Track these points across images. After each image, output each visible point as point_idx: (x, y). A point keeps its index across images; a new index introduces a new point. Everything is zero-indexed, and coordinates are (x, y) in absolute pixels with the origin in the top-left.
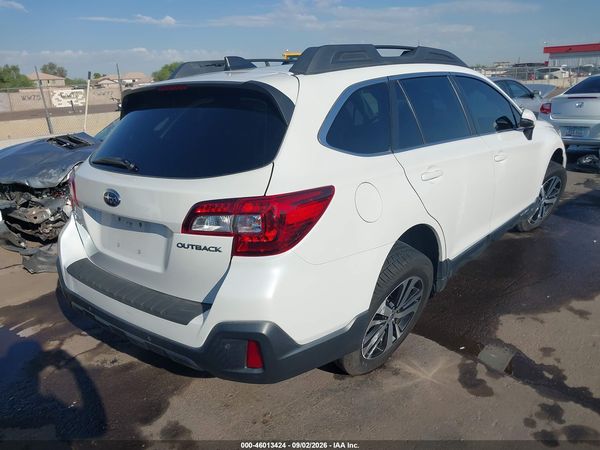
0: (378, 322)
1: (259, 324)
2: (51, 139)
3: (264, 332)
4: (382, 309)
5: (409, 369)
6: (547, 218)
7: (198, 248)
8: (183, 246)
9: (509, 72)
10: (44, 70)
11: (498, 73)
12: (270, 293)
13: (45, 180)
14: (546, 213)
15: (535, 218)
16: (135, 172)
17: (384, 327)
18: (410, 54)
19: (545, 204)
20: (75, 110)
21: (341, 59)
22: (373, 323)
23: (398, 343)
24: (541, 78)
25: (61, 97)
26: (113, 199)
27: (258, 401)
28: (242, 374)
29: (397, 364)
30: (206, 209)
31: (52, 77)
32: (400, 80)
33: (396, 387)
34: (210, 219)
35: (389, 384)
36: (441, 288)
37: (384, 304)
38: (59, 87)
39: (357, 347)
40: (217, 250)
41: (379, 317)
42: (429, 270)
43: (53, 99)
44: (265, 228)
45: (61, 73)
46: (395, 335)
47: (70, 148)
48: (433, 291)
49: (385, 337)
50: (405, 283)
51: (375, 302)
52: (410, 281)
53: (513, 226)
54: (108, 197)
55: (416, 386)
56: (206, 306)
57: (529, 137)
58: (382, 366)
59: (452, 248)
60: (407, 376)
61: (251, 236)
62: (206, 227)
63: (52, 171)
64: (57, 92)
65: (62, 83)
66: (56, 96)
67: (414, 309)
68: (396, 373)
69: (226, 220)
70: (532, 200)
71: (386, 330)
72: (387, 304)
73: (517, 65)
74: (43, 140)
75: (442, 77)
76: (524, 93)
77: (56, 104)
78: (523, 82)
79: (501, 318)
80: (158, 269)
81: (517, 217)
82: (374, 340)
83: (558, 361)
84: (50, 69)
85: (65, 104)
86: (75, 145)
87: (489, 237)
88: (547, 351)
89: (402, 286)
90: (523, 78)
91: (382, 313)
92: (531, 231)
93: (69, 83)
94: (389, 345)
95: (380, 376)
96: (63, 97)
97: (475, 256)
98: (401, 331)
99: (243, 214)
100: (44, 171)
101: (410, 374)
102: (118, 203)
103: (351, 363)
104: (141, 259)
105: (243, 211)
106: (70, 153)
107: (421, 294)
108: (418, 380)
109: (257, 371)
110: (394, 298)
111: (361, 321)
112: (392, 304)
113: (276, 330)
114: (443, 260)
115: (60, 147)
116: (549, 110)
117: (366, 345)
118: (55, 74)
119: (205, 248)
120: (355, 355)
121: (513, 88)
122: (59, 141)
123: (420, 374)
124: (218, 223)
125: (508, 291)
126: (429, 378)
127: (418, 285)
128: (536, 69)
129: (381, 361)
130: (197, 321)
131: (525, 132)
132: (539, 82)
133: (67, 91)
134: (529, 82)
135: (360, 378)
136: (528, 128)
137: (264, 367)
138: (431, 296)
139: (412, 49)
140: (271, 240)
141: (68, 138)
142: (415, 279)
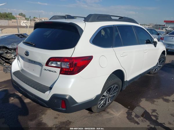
0: (104, 97)
1: (66, 95)
2: (16, 35)
3: (67, 98)
4: (105, 94)
5: (112, 112)
6: (159, 71)
7: (50, 71)
8: (46, 70)
9: (153, 27)
10: (19, 15)
11: (150, 27)
12: (70, 86)
13: (13, 46)
14: (159, 69)
15: (155, 70)
16: (35, 46)
17: (105, 99)
18: (121, 19)
19: (159, 66)
20: (26, 27)
21: (99, 18)
22: (101, 98)
23: (109, 104)
24: (162, 29)
25: (23, 23)
26: (27, 54)
27: (65, 117)
28: (59, 110)
29: (108, 110)
30: (53, 59)
31: (21, 17)
32: (117, 26)
33: (107, 117)
34: (54, 62)
35: (105, 116)
36: (124, 88)
37: (105, 92)
38: (23, 20)
39: (96, 104)
40: (55, 72)
41: (104, 96)
42: (121, 83)
43: (21, 23)
44: (70, 67)
45: (24, 16)
46: (109, 101)
47: (21, 37)
48: (121, 89)
49: (106, 102)
50: (112, 86)
51: (103, 91)
52: (114, 86)
53: (149, 72)
54: (26, 53)
55: (113, 117)
56: (51, 88)
57: (155, 46)
58: (104, 111)
59: (128, 77)
60: (111, 114)
61: (66, 69)
62: (53, 65)
63: (15, 44)
64: (22, 21)
65: (24, 19)
66: (22, 22)
67: (115, 94)
68: (108, 113)
69: (59, 63)
70: (155, 65)
71: (106, 100)
72: (107, 92)
73: (156, 25)
74: (14, 35)
75: (131, 26)
76: (156, 33)
77: (22, 25)
78: (157, 30)
79: (142, 99)
80: (38, 76)
81: (150, 70)
82: (102, 102)
83: (157, 114)
84: (21, 14)
85: (24, 25)
86: (22, 37)
87: (140, 75)
88: (154, 111)
89: (112, 87)
90: (157, 29)
91: (105, 95)
92: (154, 74)
93: (26, 19)
94: (107, 104)
95: (103, 113)
96: (24, 23)
97: (135, 80)
98: (111, 101)
99: (64, 62)
100: (13, 44)
101: (112, 114)
102: (28, 55)
103: (94, 109)
104: (34, 72)
105: (64, 61)
106: (21, 39)
107: (118, 90)
108: (115, 116)
109: (64, 109)
110: (109, 91)
111: (98, 97)
112: (108, 92)
113: (71, 98)
114: (125, 80)
115: (18, 37)
116: (163, 39)
117: (99, 104)
118: (22, 16)
119: (52, 71)
120: (96, 107)
121: (153, 31)
122: (18, 35)
123: (115, 114)
124: (56, 64)
125: (145, 91)
126: (118, 116)
127: (117, 87)
128: (161, 26)
129: (104, 109)
130: (48, 92)
131: (154, 45)
132: (162, 30)
133: (25, 21)
134: (159, 30)
135: (97, 113)
136: (155, 44)
137: (66, 108)
138: (121, 91)
139: (122, 17)
140: (72, 70)
141: (21, 35)
142: (116, 86)
